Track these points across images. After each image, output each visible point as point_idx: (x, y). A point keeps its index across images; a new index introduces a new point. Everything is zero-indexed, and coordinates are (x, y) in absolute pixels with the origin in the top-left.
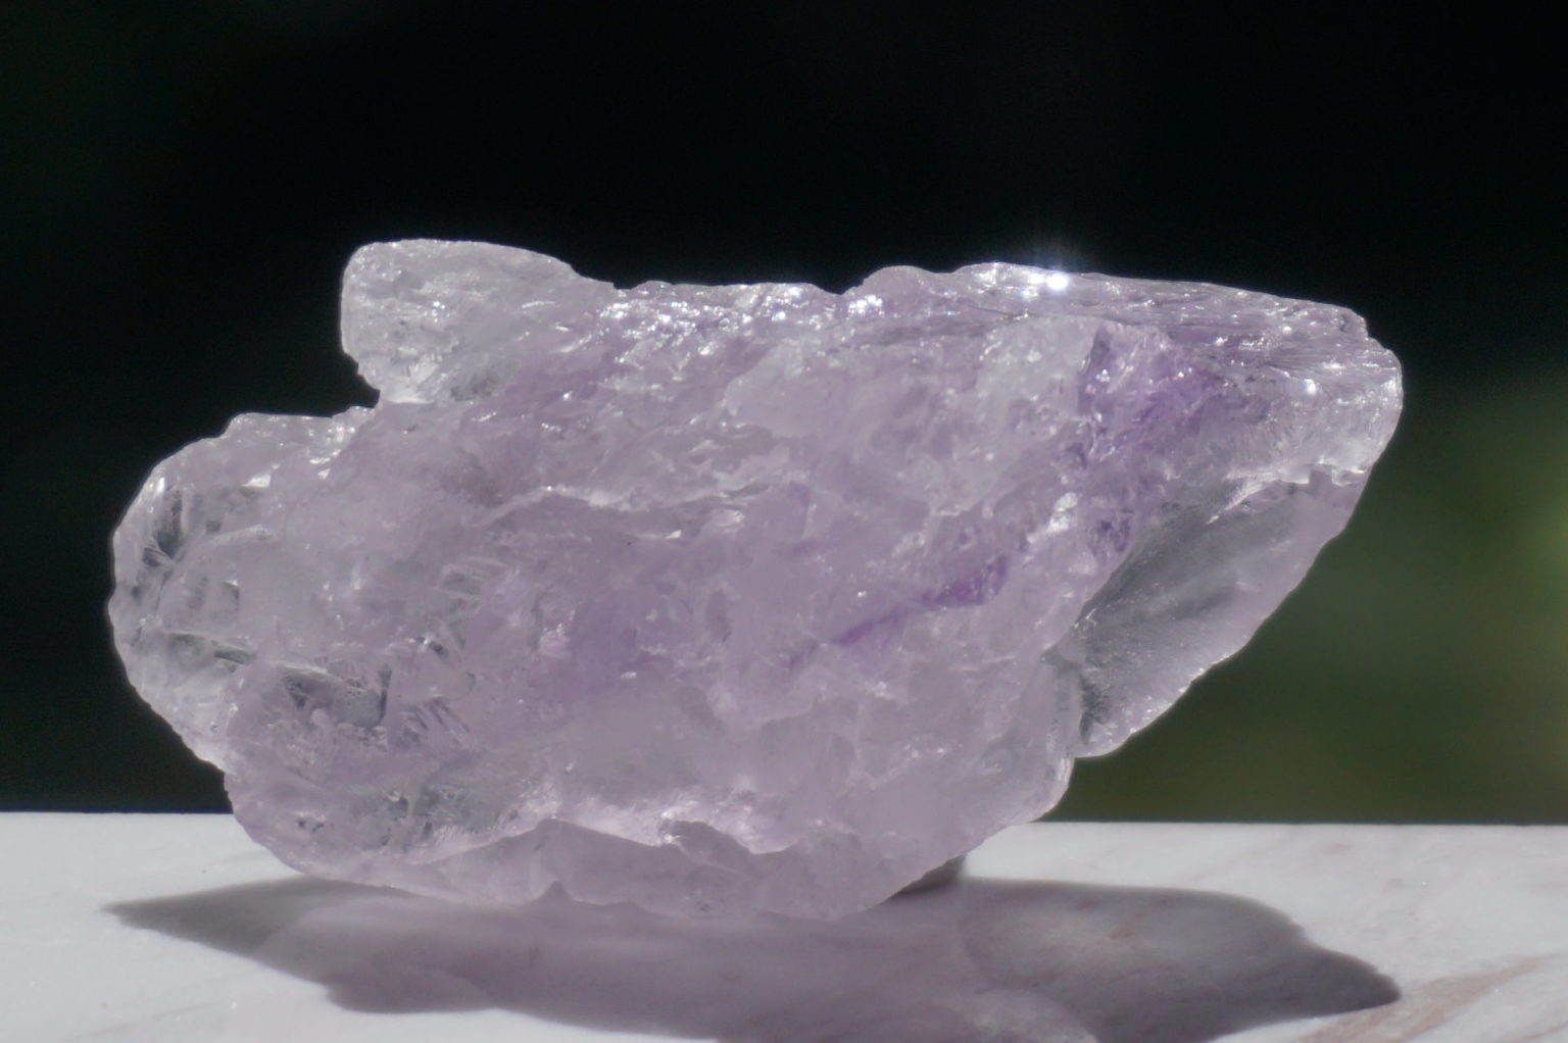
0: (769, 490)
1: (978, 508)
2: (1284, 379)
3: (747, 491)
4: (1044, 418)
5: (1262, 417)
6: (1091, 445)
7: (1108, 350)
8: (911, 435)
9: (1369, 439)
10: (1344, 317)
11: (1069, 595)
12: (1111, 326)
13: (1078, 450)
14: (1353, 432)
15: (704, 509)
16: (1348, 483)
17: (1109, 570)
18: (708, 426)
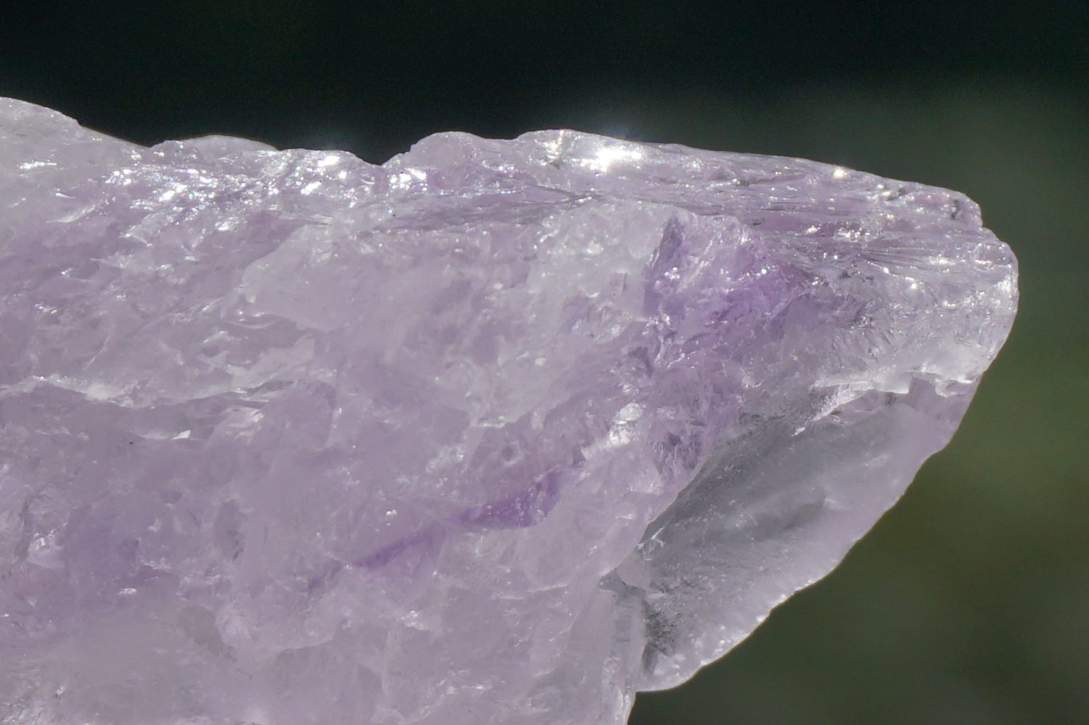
0: (294, 386)
1: (526, 419)
2: (882, 276)
3: (269, 387)
4: (606, 317)
5: (856, 320)
6: (658, 350)
7: (679, 242)
8: (451, 335)
9: (978, 346)
10: (956, 203)
11: (630, 517)
12: (684, 216)
13: (641, 355)
14: (960, 339)
15: (218, 407)
16: (953, 393)
17: (676, 490)
18: (222, 315)
